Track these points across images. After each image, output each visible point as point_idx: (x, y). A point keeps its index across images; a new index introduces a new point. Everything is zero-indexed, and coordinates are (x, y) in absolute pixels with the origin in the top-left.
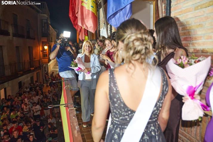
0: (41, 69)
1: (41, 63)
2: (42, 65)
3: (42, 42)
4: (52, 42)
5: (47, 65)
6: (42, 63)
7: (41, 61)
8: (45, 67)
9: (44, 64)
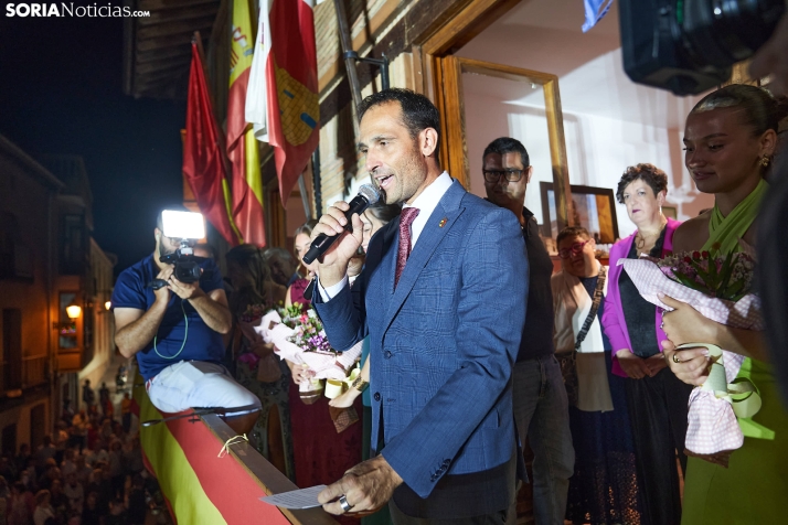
0: (49, 393)
1: (51, 372)
2: (56, 378)
3: (61, 292)
4: (95, 293)
5: (76, 376)
6: (55, 372)
7: (51, 362)
8: (66, 386)
9: (62, 375)
